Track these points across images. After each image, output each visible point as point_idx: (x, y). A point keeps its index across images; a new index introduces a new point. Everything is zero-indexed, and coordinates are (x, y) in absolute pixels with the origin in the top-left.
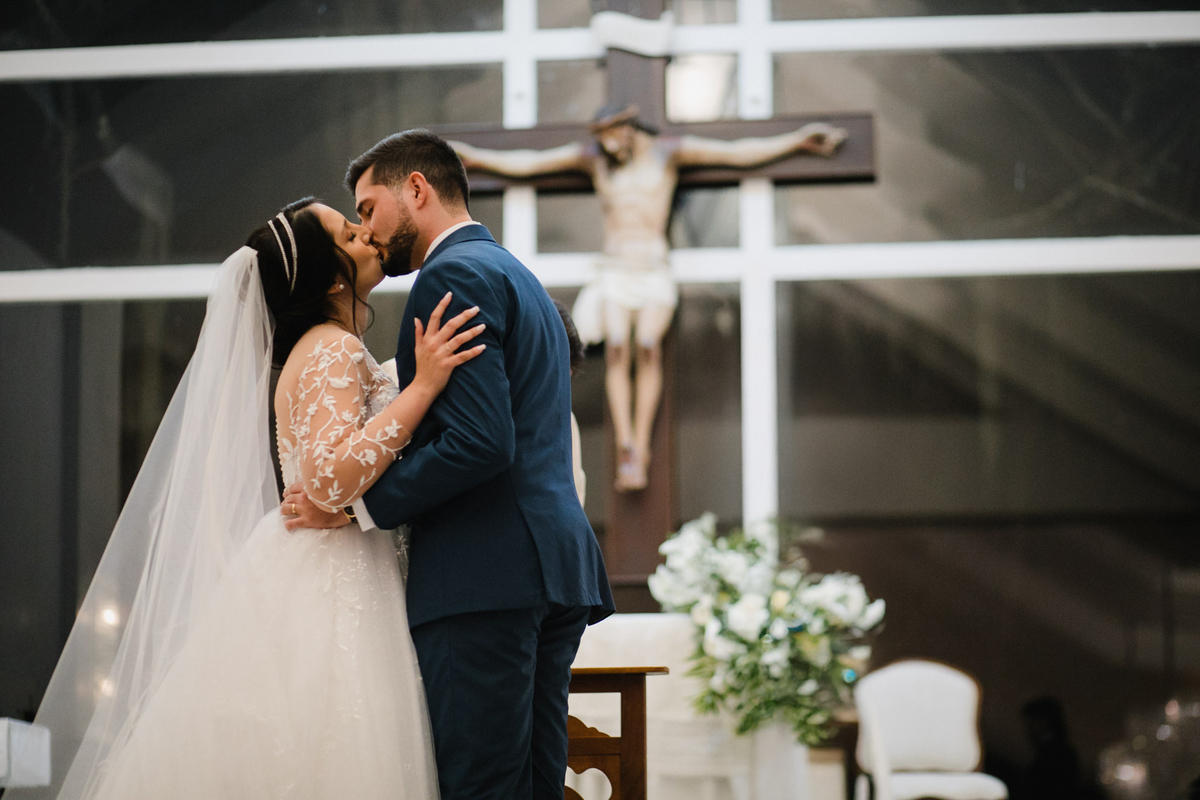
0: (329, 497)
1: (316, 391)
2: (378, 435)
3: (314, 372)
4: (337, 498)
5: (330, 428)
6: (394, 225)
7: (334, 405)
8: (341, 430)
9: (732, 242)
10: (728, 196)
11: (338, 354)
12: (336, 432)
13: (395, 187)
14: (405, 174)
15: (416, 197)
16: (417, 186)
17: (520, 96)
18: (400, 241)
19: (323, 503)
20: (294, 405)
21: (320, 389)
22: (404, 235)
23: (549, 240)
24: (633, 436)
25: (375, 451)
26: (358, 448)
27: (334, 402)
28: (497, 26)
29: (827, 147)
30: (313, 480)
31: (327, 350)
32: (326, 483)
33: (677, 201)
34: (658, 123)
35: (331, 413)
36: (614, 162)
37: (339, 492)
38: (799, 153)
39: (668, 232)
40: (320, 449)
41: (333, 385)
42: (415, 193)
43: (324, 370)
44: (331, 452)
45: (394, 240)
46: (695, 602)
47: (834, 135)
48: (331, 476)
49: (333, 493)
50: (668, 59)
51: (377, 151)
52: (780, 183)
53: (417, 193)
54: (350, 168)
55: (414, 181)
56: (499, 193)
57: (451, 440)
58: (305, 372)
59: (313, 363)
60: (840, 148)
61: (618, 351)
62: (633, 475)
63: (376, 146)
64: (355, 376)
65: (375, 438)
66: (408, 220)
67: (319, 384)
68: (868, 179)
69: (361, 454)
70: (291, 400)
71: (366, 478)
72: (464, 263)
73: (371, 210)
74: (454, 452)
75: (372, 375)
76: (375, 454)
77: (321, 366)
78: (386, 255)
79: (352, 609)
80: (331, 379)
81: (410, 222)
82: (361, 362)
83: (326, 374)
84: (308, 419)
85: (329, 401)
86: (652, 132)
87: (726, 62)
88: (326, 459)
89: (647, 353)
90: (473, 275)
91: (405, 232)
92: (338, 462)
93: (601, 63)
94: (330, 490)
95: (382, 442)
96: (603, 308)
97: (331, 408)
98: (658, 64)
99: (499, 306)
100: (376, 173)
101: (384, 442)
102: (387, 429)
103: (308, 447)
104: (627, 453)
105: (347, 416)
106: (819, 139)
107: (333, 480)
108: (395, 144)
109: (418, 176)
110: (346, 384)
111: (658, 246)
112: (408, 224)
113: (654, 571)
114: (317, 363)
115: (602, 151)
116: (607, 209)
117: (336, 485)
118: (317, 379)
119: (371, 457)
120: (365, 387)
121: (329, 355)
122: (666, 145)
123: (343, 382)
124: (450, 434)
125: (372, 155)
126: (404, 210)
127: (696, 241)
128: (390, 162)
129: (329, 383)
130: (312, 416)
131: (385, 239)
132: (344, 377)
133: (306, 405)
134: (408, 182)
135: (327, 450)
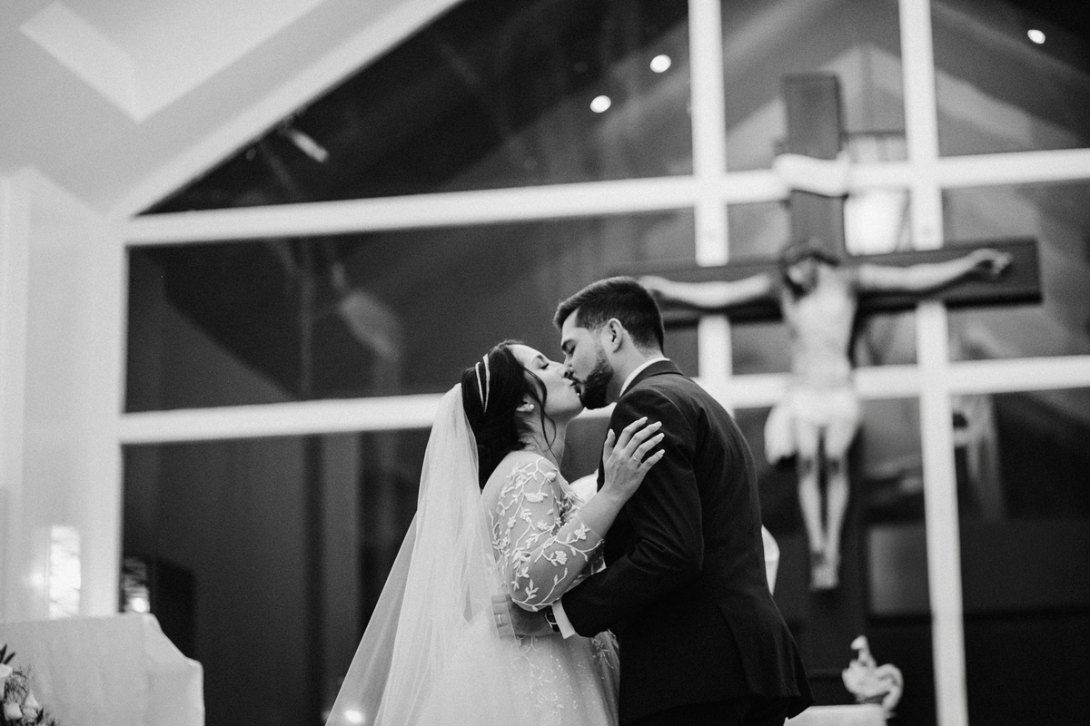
0: (527, 596)
1: (515, 505)
2: (568, 539)
3: (512, 491)
4: (534, 596)
5: (527, 536)
6: (592, 365)
7: (530, 516)
8: (537, 536)
9: (911, 360)
10: (905, 320)
11: (533, 473)
12: (532, 539)
13: (595, 331)
14: (605, 319)
15: (613, 341)
16: (614, 331)
17: (711, 236)
18: (596, 379)
19: (523, 603)
20: (495, 521)
21: (517, 505)
22: (601, 374)
23: (743, 363)
24: (825, 542)
25: (565, 551)
26: (549, 550)
27: (530, 514)
28: (689, 171)
29: (995, 271)
30: (513, 582)
31: (523, 470)
32: (523, 582)
33: (859, 324)
35: (528, 523)
36: (799, 291)
37: (535, 591)
38: (969, 277)
39: (851, 354)
40: (518, 555)
41: (529, 499)
42: (612, 337)
43: (520, 488)
44: (528, 555)
45: (591, 378)
46: (887, 694)
47: (1001, 260)
48: (527, 576)
49: (530, 592)
50: (845, 197)
51: (583, 295)
52: (953, 305)
53: (614, 337)
54: (559, 308)
55: (612, 327)
56: (693, 324)
57: (644, 549)
58: (503, 492)
59: (511, 483)
60: (1007, 271)
61: (808, 464)
62: (825, 576)
63: (582, 292)
64: (550, 493)
65: (564, 540)
66: (604, 361)
67: (516, 500)
68: (1034, 299)
69: (552, 555)
70: (493, 518)
71: (559, 578)
72: (656, 390)
73: (573, 349)
74: (648, 562)
75: (564, 494)
76: (565, 555)
77: (518, 485)
78: (583, 390)
79: (555, 707)
80: (526, 494)
81: (607, 363)
82: (554, 480)
83: (522, 491)
84: (508, 531)
85: (525, 513)
86: (833, 262)
87: (900, 198)
88: (522, 562)
89: (835, 464)
90: (664, 400)
91: (601, 372)
92: (533, 564)
93: (786, 203)
94: (527, 589)
95: (571, 544)
96: (793, 425)
97: (528, 519)
98: (837, 203)
99: (689, 427)
100: (580, 316)
101: (573, 544)
102: (576, 532)
103: (508, 555)
104: (819, 558)
105: (542, 525)
106: (987, 264)
107: (529, 579)
108: (599, 291)
109: (615, 322)
110: (541, 498)
111: (842, 366)
112: (605, 365)
113: (847, 666)
114: (515, 482)
115: (788, 281)
116: (794, 334)
117: (531, 584)
118: (514, 496)
119: (562, 558)
120: (559, 503)
121: (525, 474)
122: (846, 274)
123: (538, 496)
124: (644, 543)
125: (578, 299)
126: (601, 352)
127: (877, 360)
128: (594, 307)
129: (525, 497)
130: (512, 528)
131: (583, 376)
132: (539, 493)
133: (506, 519)
134: (606, 328)
135: (523, 554)
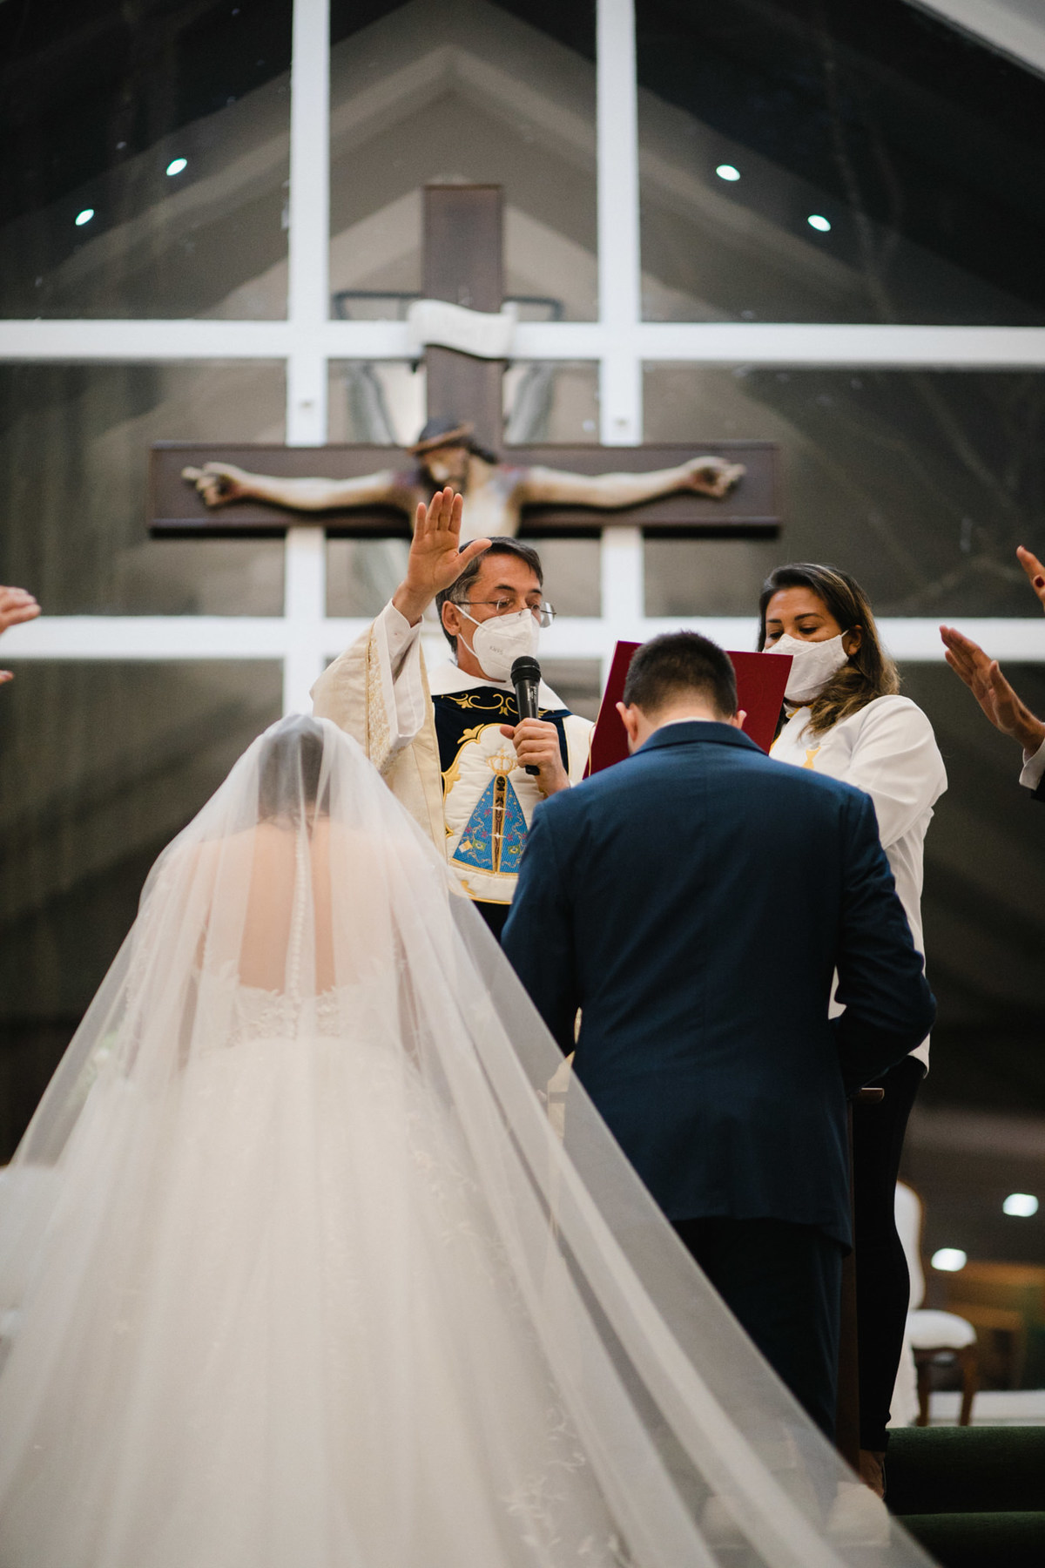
17: (307, 405)
29: (718, 489)
34: (494, 447)
38: (681, 493)
47: (730, 473)
50: (506, 364)
52: (651, 533)
56: (279, 534)
60: (733, 487)
68: (769, 532)
86: (490, 459)
106: (708, 476)
115: (425, 478)
122: (508, 476)
